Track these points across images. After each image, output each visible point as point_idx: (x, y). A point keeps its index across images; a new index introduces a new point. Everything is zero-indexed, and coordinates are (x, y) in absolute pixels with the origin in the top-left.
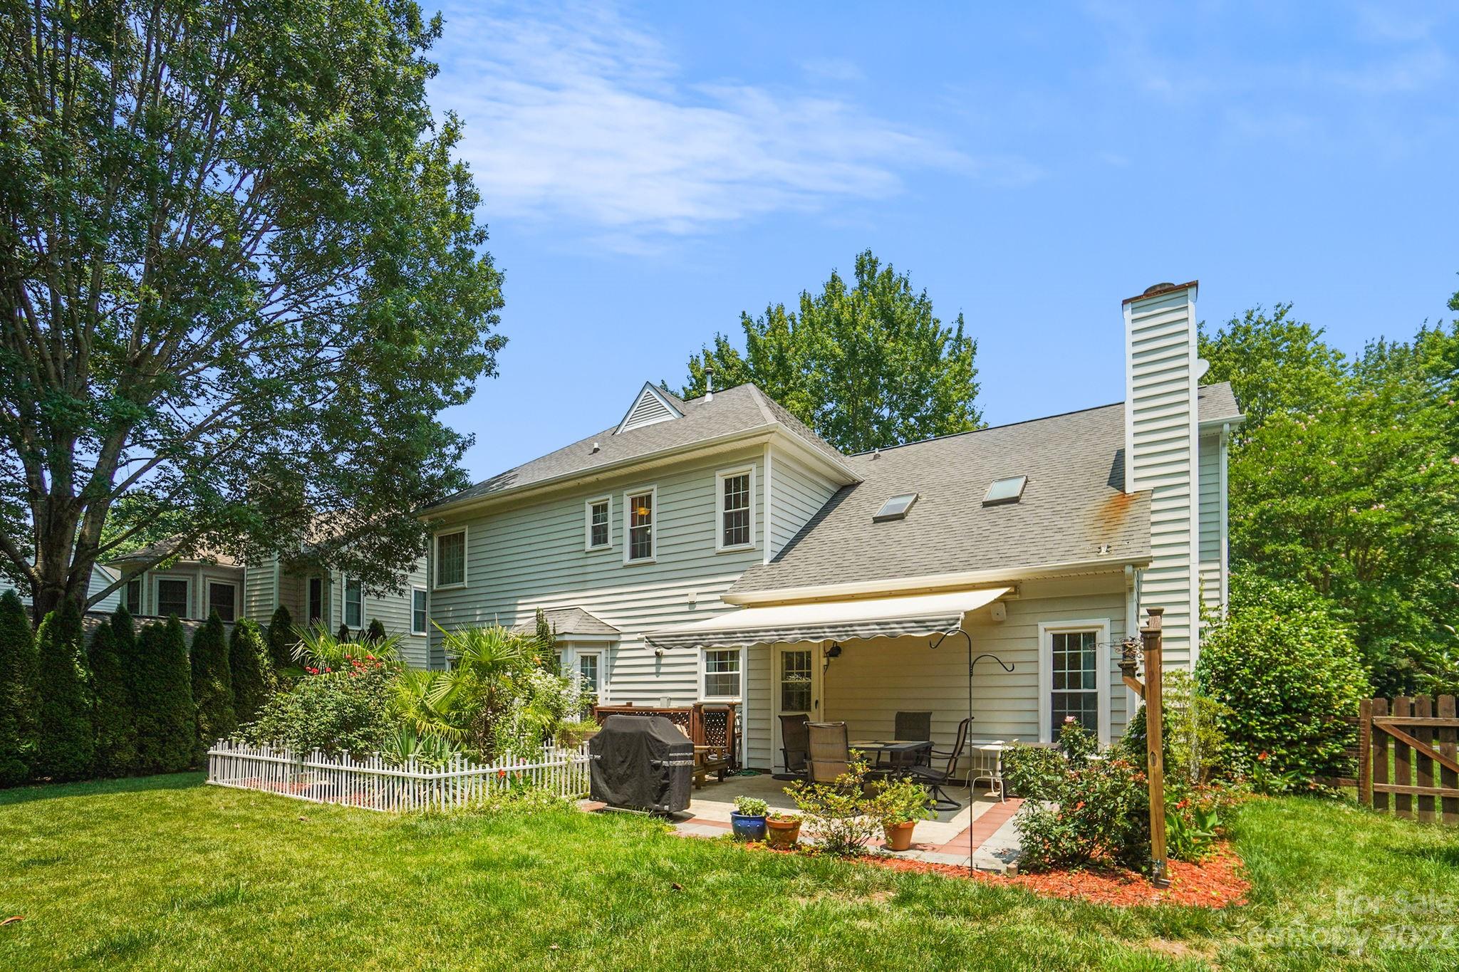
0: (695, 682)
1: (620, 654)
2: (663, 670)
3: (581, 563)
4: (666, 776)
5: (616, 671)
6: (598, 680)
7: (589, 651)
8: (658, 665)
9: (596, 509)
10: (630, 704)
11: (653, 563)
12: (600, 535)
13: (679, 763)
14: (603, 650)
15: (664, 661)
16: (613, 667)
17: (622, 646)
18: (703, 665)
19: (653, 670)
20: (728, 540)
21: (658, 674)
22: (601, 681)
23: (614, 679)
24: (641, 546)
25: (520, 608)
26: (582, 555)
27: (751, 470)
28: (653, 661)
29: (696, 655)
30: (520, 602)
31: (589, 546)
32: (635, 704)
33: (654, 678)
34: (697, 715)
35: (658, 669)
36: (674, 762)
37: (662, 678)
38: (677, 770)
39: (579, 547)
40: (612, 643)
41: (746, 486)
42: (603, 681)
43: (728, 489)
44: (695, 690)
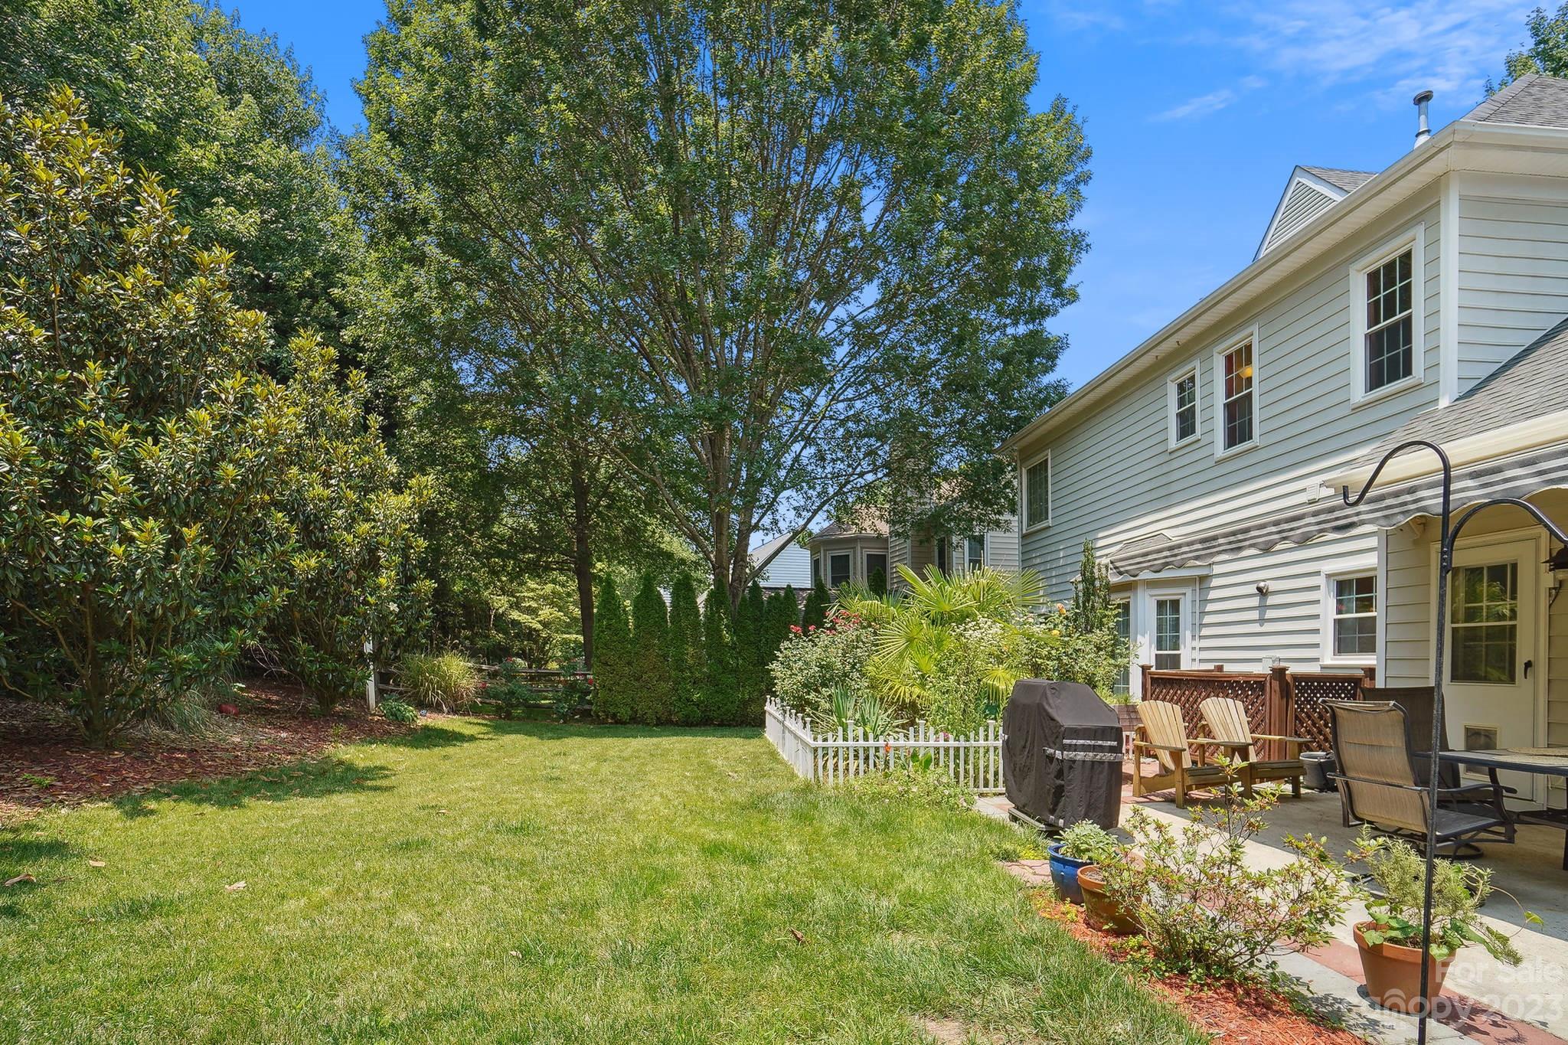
0: (1316, 631)
1: (1212, 595)
2: (1270, 614)
3: (1165, 469)
4: (1060, 774)
5: (1207, 619)
6: (1181, 634)
7: (1168, 594)
8: (1262, 607)
9: (1181, 387)
10: (1220, 668)
11: (1255, 448)
12: (1187, 422)
13: (1080, 755)
14: (1188, 591)
15: (1271, 600)
16: (1203, 613)
17: (1215, 582)
18: (1332, 603)
19: (1255, 615)
20: (1376, 379)
21: (1262, 621)
22: (1186, 634)
23: (1205, 632)
24: (1238, 427)
25: (1100, 544)
26: (1165, 457)
27: (1416, 240)
28: (1255, 602)
29: (1318, 588)
30: (1100, 535)
31: (1173, 443)
32: (1229, 668)
33: (1256, 628)
34: (1276, 684)
35: (1262, 613)
36: (1072, 754)
37: (1268, 627)
38: (1077, 767)
39: (1160, 448)
40: (1203, 579)
41: (1406, 273)
42: (1188, 634)
43: (1373, 290)
44: (1317, 645)
